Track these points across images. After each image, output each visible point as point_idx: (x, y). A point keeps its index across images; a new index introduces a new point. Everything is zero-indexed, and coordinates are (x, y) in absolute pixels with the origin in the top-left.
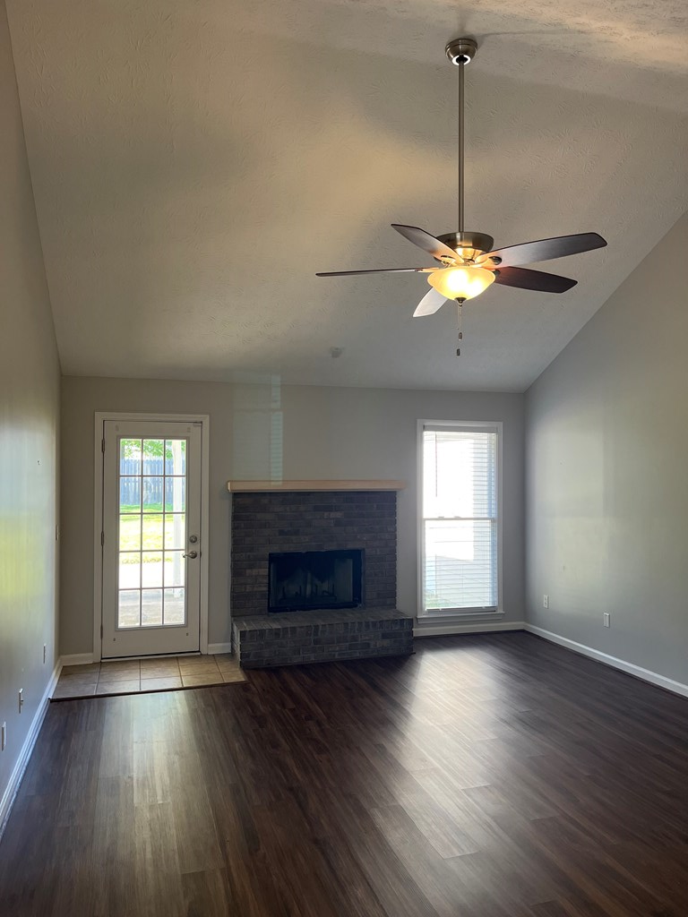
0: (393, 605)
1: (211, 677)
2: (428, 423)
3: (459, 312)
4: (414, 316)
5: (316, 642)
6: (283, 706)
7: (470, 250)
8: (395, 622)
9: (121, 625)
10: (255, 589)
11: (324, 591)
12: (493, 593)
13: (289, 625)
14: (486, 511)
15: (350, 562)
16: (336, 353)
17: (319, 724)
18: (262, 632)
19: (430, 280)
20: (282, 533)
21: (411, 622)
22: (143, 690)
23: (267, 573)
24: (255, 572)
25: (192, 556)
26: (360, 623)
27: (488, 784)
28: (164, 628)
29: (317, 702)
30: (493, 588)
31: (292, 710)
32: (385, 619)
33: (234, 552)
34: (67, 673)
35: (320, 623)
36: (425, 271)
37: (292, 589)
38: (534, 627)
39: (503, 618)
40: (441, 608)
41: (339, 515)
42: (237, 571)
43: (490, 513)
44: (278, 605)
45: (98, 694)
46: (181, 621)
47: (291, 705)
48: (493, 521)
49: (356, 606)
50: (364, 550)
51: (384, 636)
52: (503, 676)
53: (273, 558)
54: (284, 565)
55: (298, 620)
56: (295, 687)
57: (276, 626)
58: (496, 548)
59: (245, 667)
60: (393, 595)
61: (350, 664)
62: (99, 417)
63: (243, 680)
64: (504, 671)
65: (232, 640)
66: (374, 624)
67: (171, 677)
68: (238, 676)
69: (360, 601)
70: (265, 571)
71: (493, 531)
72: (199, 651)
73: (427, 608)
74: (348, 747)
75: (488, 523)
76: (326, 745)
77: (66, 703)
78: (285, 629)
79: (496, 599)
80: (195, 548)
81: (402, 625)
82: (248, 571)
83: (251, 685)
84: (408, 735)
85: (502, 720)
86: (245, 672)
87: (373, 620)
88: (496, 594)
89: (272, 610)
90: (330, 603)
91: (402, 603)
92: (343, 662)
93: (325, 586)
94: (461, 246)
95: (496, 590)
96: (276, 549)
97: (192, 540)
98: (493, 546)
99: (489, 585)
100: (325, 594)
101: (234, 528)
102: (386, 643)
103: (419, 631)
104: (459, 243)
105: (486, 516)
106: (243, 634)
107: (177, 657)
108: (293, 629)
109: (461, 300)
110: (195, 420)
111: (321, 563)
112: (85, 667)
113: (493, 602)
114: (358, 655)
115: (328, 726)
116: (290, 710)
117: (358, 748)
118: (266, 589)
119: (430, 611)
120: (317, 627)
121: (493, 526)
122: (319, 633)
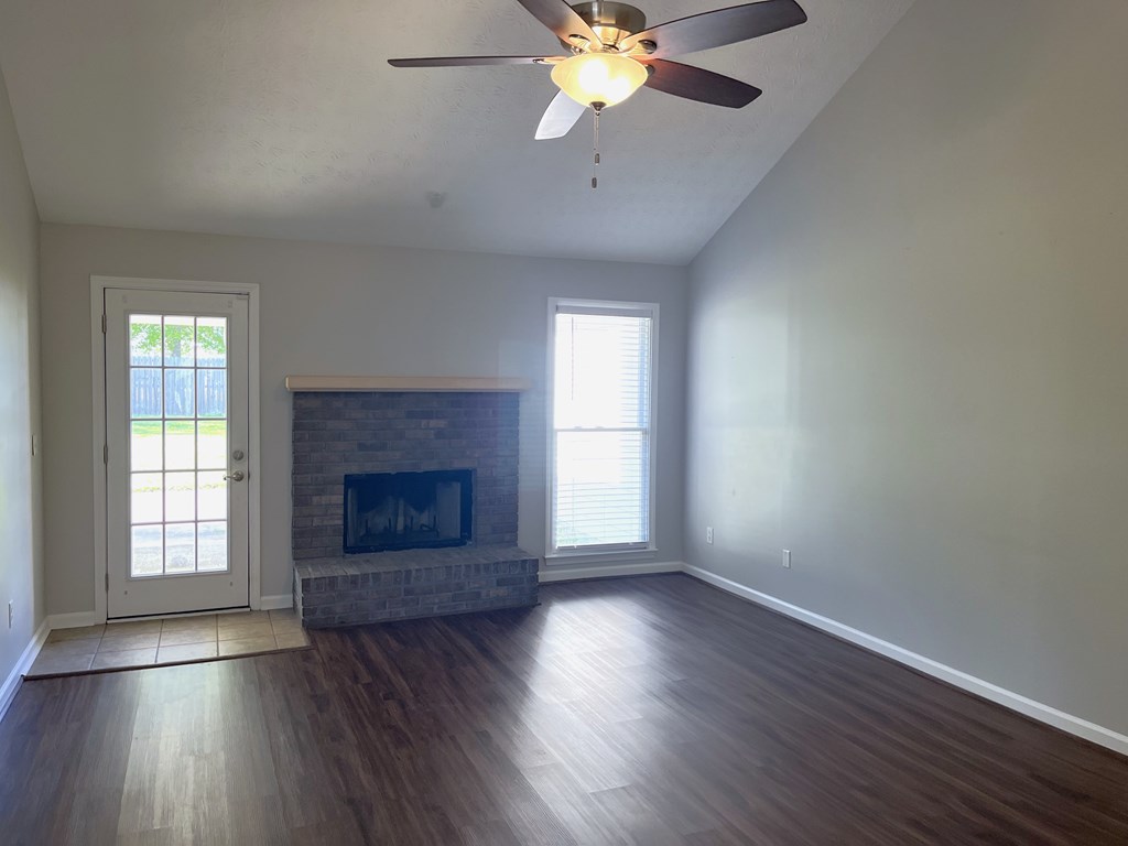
0: (514, 542)
1: (260, 641)
2: (563, 303)
3: (596, 123)
4: (537, 138)
5: (408, 592)
6: (356, 679)
7: (613, 31)
8: (514, 563)
9: (136, 572)
10: (325, 523)
11: (423, 525)
12: (643, 524)
13: (370, 569)
14: (636, 419)
15: (457, 487)
16: (436, 201)
17: (403, 705)
18: (332, 581)
19: (554, 74)
20: (362, 447)
21: (535, 563)
22: (159, 662)
23: (342, 502)
24: (325, 499)
25: (237, 479)
26: (468, 566)
27: (626, 784)
28: (197, 576)
29: (402, 673)
30: (643, 519)
31: (367, 686)
32: (501, 560)
33: (295, 473)
34: (55, 639)
35: (413, 566)
36: (547, 61)
37: (379, 521)
38: (696, 568)
39: (654, 557)
40: (575, 545)
41: (442, 424)
42: (300, 499)
43: (641, 422)
44: (358, 543)
45: (94, 668)
46: (223, 566)
47: (366, 678)
48: (645, 432)
49: (465, 544)
50: (475, 470)
51: (500, 583)
52: (655, 634)
53: (350, 481)
54: (366, 491)
55: (383, 564)
56: (375, 654)
57: (352, 571)
58: (648, 467)
59: (309, 627)
60: (514, 529)
61: (453, 620)
62: (97, 283)
63: (304, 644)
64: (655, 626)
65: (294, 591)
66: (487, 567)
67: (204, 643)
68: (299, 639)
69: (470, 538)
70: (339, 499)
71: (645, 444)
72: (248, 607)
73: (559, 544)
74: (440, 738)
75: (638, 436)
76: (410, 735)
77: (45, 682)
78: (365, 576)
79: (647, 533)
80: (242, 468)
81: (524, 568)
82: (315, 499)
83: (315, 652)
84: (523, 716)
85: (651, 693)
86: (308, 633)
87: (486, 562)
88: (647, 526)
89: (349, 549)
90: (431, 539)
91: (525, 540)
92: (445, 619)
93: (425, 519)
94: (600, 25)
95: (647, 521)
96: (354, 469)
97: (236, 456)
98: (644, 464)
99: (639, 515)
100: (425, 528)
101: (296, 440)
102: (502, 591)
103: (545, 575)
104: (596, 19)
105: (636, 426)
106: (306, 583)
107: (217, 615)
108: (376, 576)
109: (598, 105)
110: (237, 290)
111: (419, 488)
112: (83, 631)
113: (644, 537)
114: (464, 607)
115: (414, 708)
116: (364, 685)
117: (452, 738)
118: (341, 522)
119: (563, 549)
120: (408, 572)
121: (644, 439)
122: (412, 580)
